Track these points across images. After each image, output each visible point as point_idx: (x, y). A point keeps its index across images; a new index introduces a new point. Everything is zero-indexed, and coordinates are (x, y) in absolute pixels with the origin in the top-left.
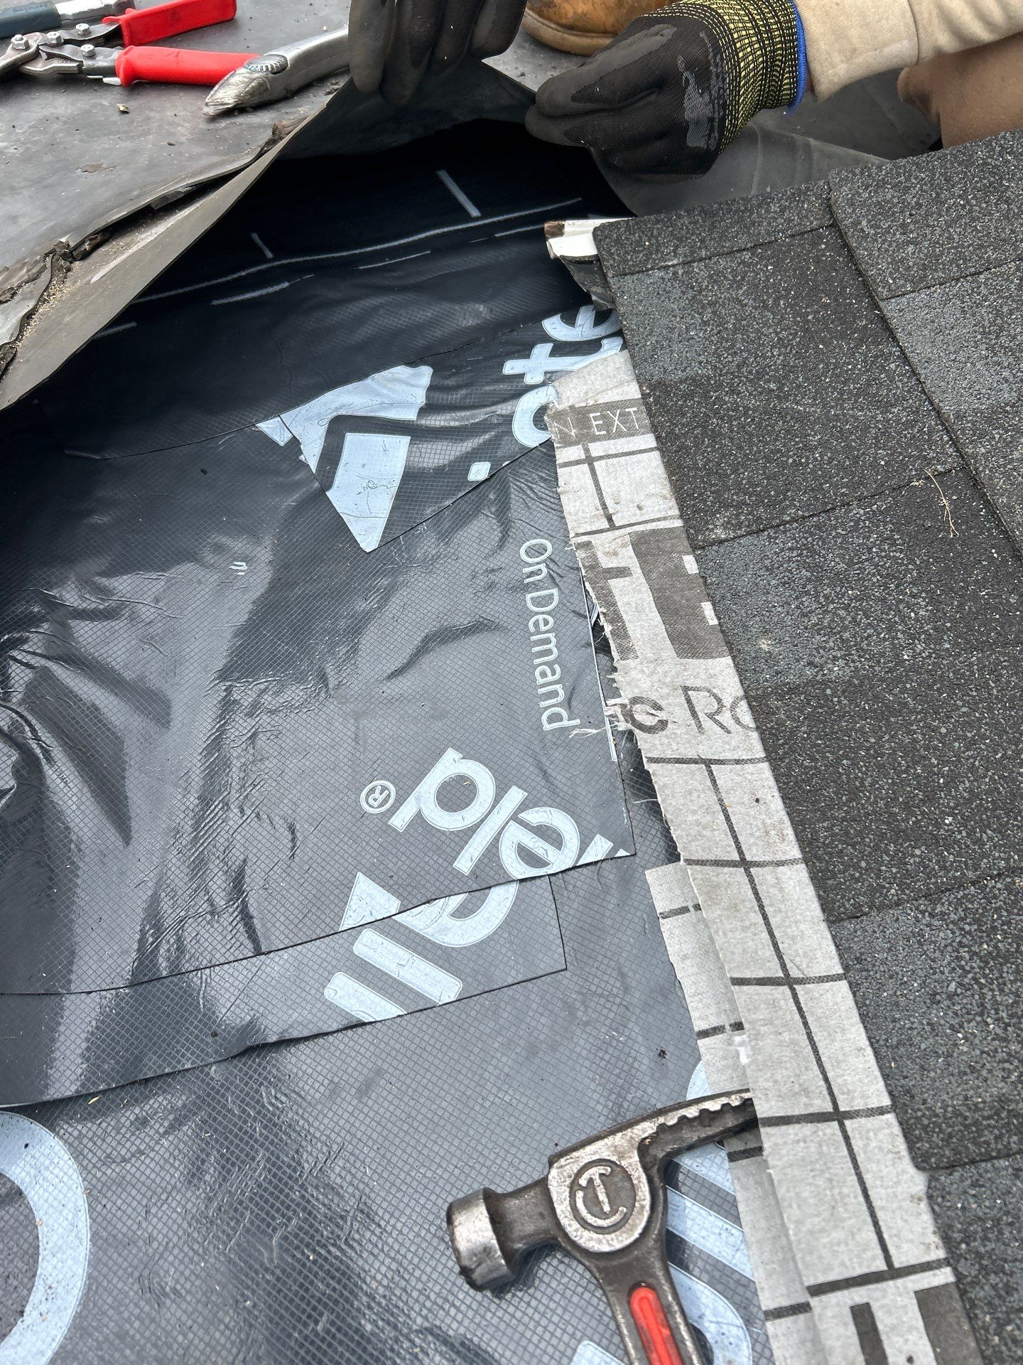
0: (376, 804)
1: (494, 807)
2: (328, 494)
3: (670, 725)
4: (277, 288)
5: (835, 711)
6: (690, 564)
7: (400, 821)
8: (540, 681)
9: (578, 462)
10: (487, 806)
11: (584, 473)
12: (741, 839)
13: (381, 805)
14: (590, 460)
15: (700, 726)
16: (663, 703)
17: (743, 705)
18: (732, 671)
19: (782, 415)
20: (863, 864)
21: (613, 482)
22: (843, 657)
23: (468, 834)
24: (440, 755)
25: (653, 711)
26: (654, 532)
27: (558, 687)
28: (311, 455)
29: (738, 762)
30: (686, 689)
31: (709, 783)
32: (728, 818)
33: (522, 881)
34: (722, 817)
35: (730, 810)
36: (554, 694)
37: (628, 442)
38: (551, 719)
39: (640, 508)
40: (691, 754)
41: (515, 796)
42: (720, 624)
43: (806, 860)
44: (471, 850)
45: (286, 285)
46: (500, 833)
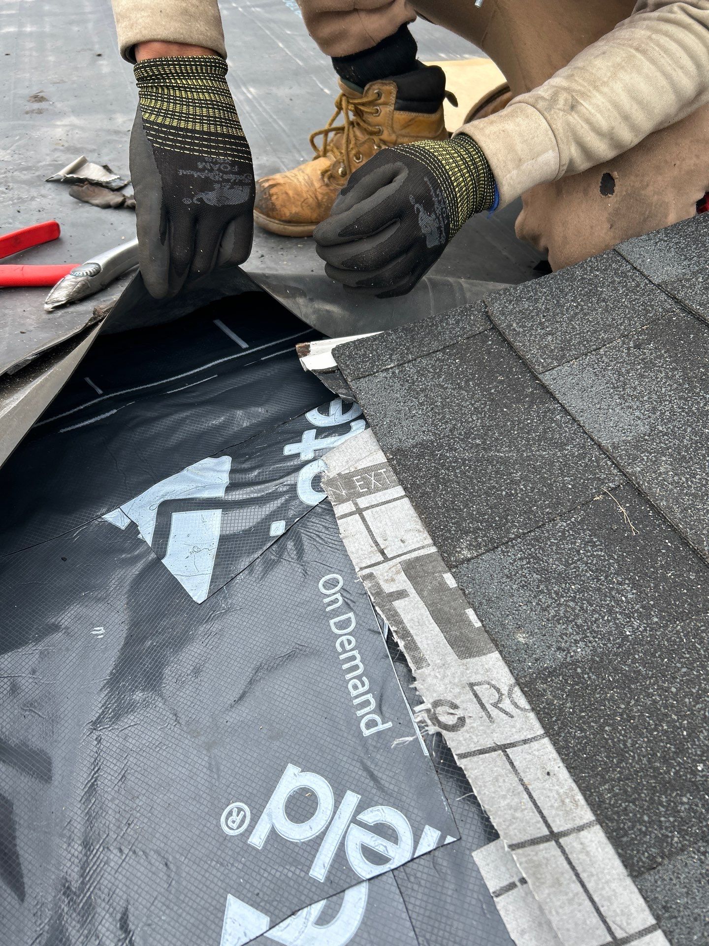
0: (235, 826)
1: (335, 813)
2: (163, 561)
3: (467, 721)
4: (108, 414)
5: (588, 686)
6: (450, 580)
7: (257, 839)
8: (354, 693)
9: (351, 514)
10: (329, 813)
11: (357, 521)
12: (545, 812)
13: (239, 826)
14: (360, 511)
15: (490, 717)
16: (457, 702)
17: (517, 691)
18: (501, 663)
19: (490, 461)
20: (646, 818)
21: (379, 525)
22: (582, 640)
23: (317, 842)
24: (282, 771)
25: (452, 711)
26: (417, 559)
27: (369, 697)
28: (147, 533)
29: (525, 742)
30: (471, 685)
31: (509, 767)
32: (531, 796)
33: (370, 879)
34: (526, 796)
35: (530, 787)
36: (367, 703)
37: (384, 495)
38: (369, 725)
39: (403, 541)
40: (489, 744)
41: (351, 799)
42: (483, 625)
43: (600, 822)
44: (322, 857)
45: (115, 411)
46: (344, 837)
